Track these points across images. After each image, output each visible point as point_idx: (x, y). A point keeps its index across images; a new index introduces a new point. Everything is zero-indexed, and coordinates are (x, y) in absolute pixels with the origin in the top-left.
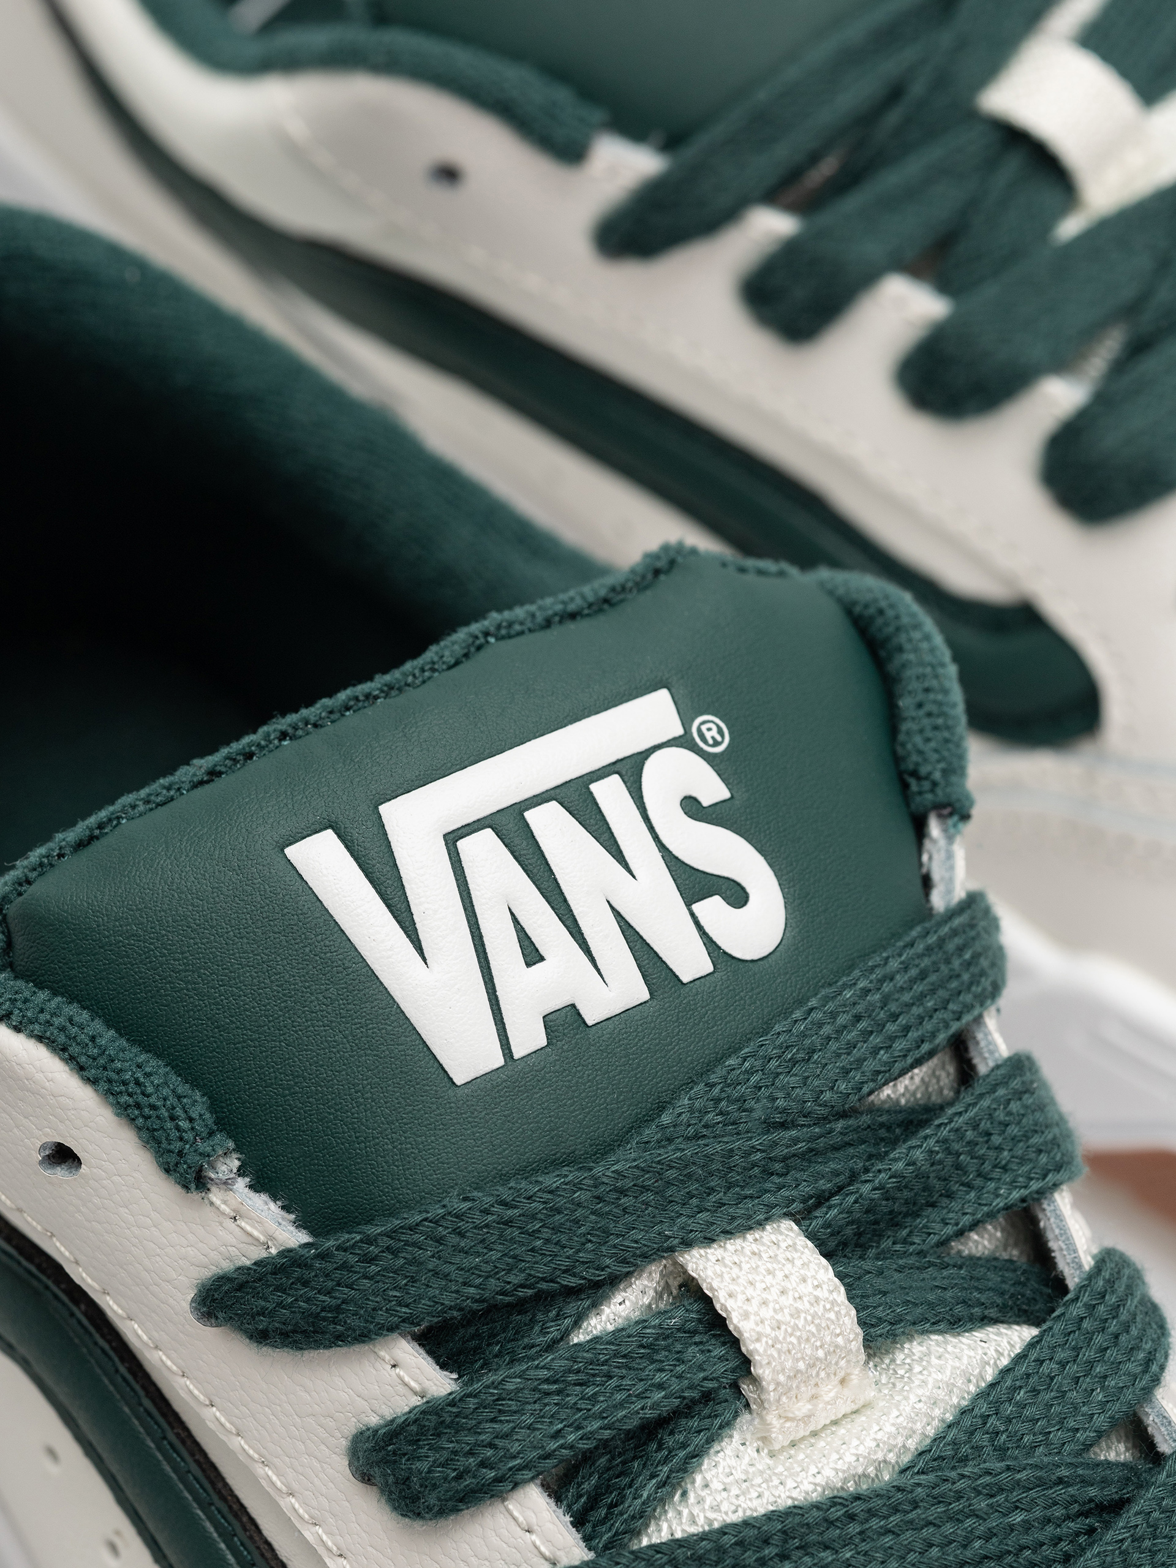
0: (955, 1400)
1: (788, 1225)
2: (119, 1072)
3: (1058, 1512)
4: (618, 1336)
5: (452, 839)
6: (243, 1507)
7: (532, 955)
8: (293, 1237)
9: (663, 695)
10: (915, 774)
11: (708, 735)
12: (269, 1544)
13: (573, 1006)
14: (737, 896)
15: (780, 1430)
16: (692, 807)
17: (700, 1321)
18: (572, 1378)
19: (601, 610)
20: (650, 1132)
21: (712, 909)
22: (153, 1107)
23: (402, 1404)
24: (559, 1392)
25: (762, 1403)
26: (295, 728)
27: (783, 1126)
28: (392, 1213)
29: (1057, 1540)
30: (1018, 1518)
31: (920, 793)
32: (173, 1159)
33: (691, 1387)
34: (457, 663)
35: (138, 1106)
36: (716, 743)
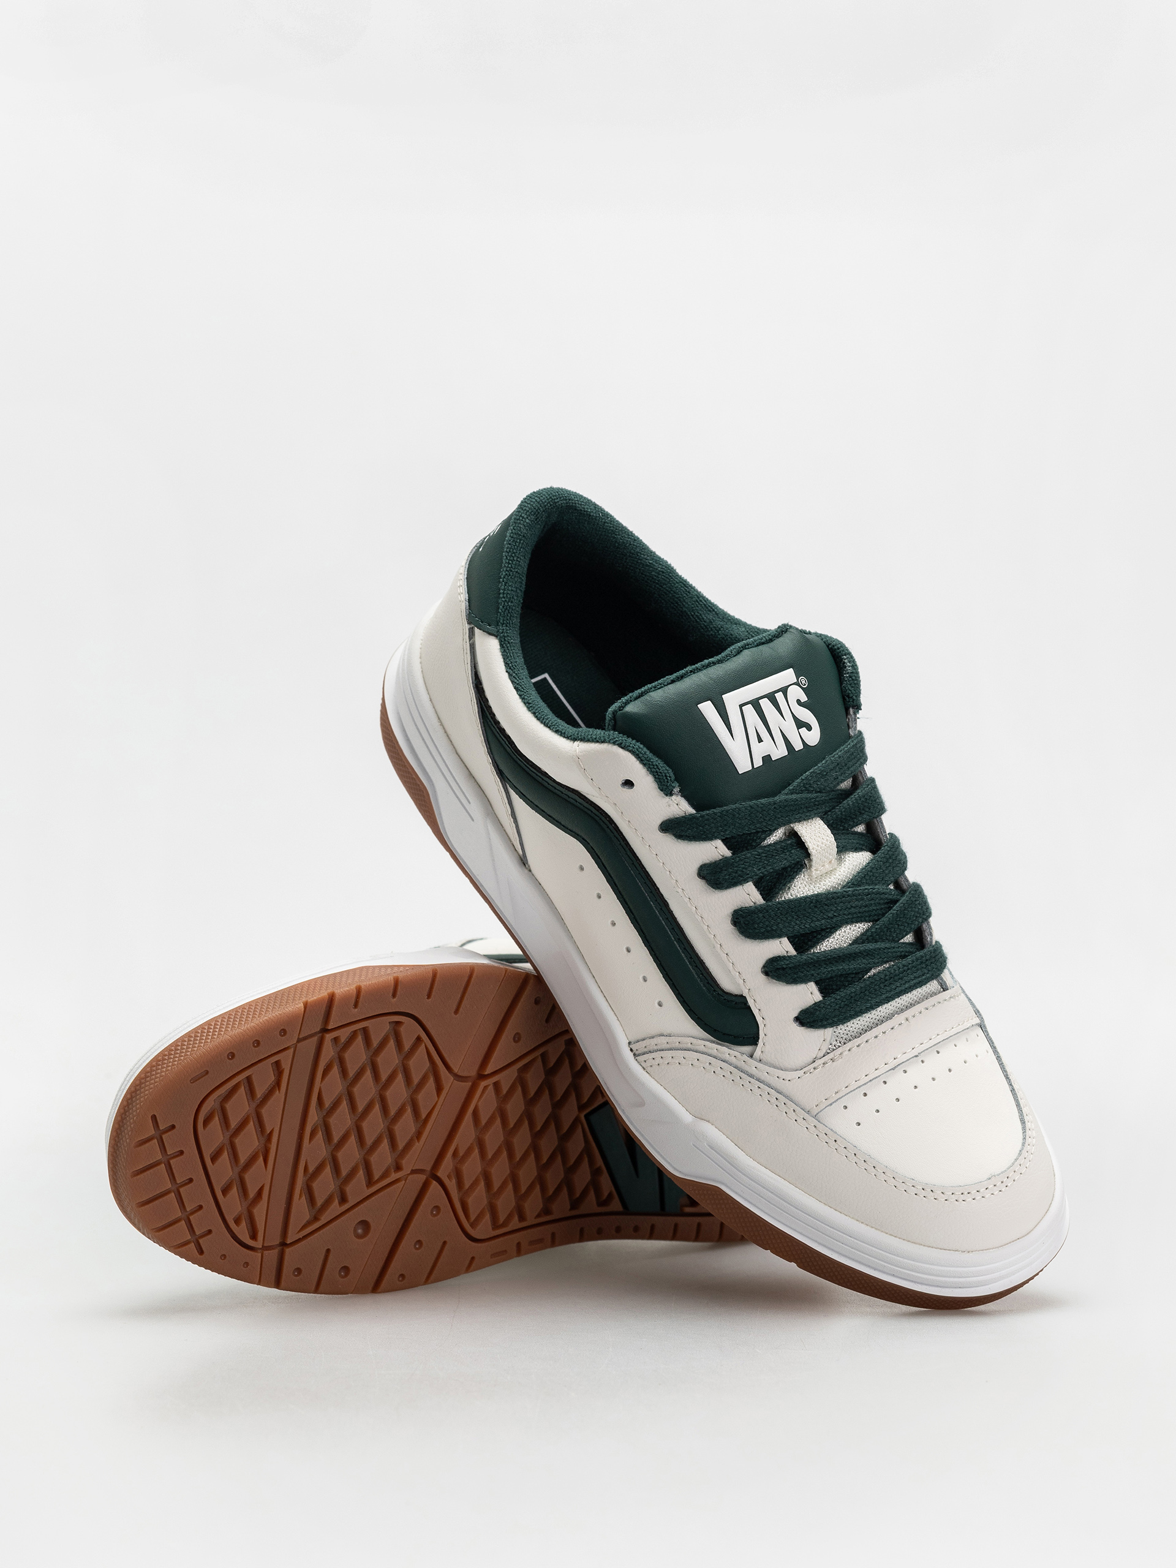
0: (853, 873)
1: (818, 819)
2: (652, 762)
3: (882, 902)
4: (776, 843)
5: (741, 706)
6: (655, 884)
7: (760, 740)
8: (691, 811)
9: (791, 670)
10: (848, 696)
11: (803, 682)
12: (662, 895)
13: (769, 755)
14: (809, 728)
15: (814, 873)
16: (799, 702)
17: (795, 843)
18: (763, 855)
19: (769, 642)
20: (786, 791)
21: (803, 730)
22: (661, 773)
23: (718, 857)
24: (760, 858)
25: (811, 866)
26: (694, 670)
27: (820, 792)
28: (722, 806)
29: (882, 909)
30: (872, 902)
31: (849, 702)
32: (665, 787)
33: (793, 860)
34: (736, 655)
35: (657, 772)
36: (805, 685)
